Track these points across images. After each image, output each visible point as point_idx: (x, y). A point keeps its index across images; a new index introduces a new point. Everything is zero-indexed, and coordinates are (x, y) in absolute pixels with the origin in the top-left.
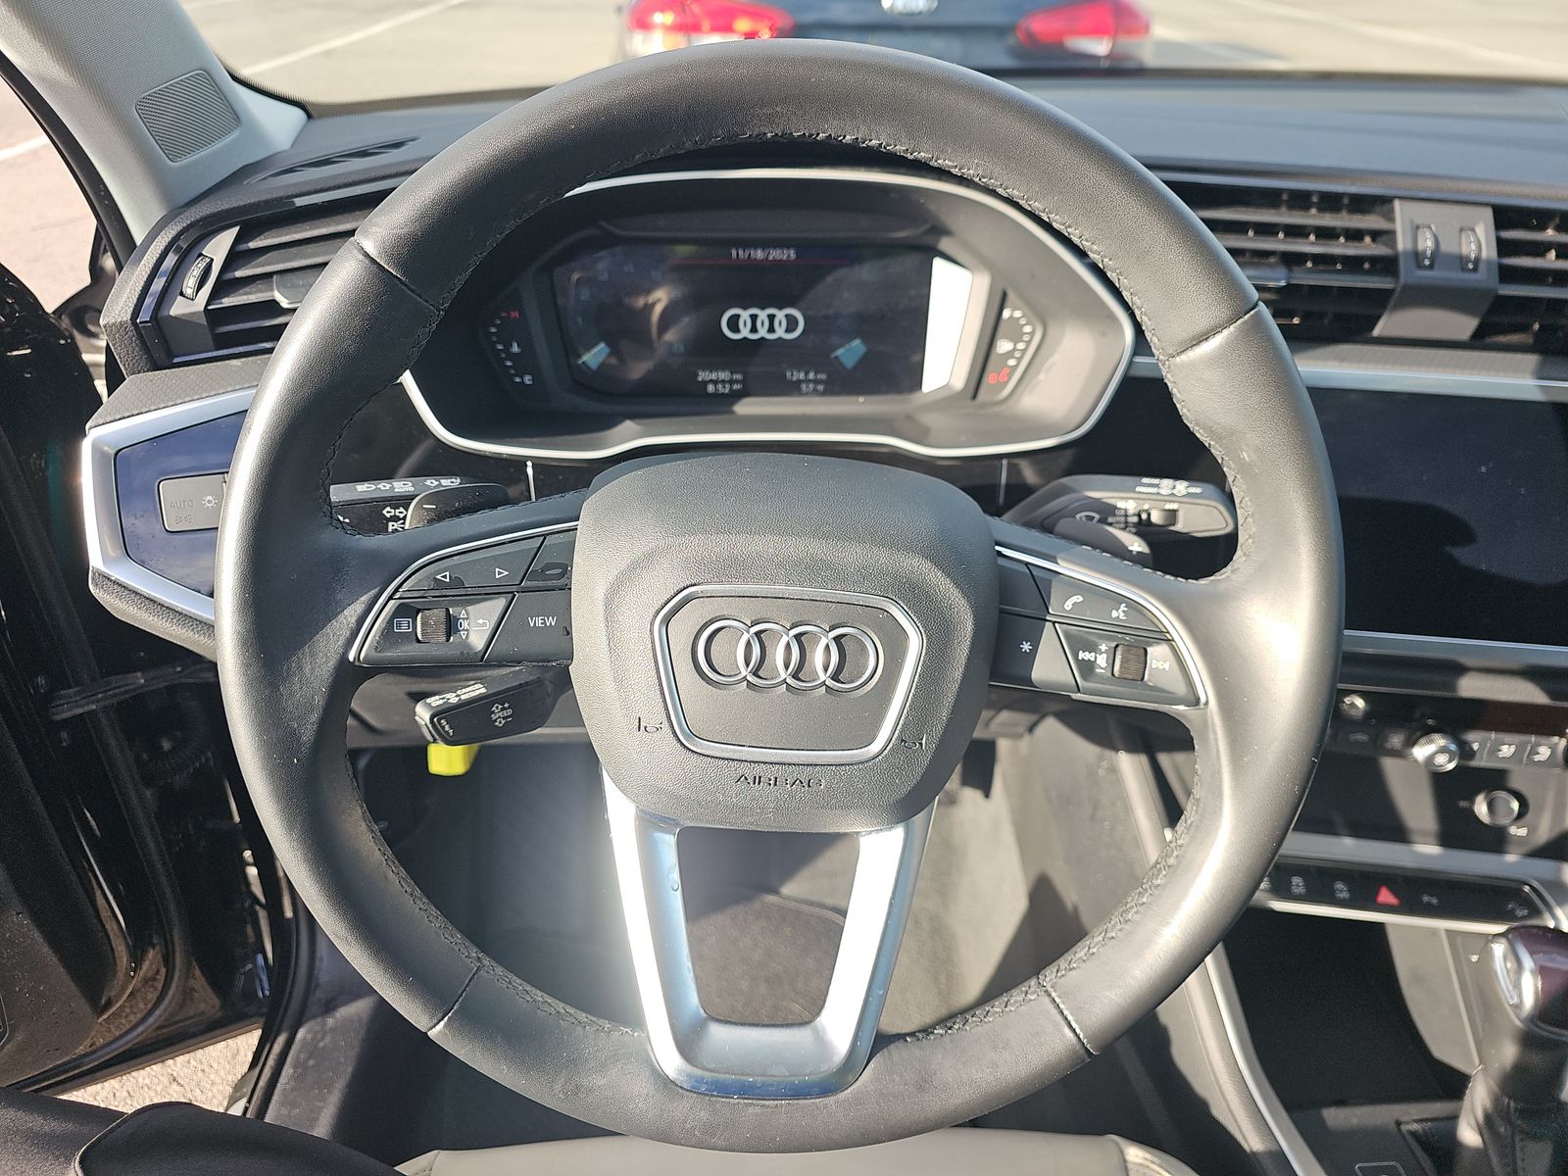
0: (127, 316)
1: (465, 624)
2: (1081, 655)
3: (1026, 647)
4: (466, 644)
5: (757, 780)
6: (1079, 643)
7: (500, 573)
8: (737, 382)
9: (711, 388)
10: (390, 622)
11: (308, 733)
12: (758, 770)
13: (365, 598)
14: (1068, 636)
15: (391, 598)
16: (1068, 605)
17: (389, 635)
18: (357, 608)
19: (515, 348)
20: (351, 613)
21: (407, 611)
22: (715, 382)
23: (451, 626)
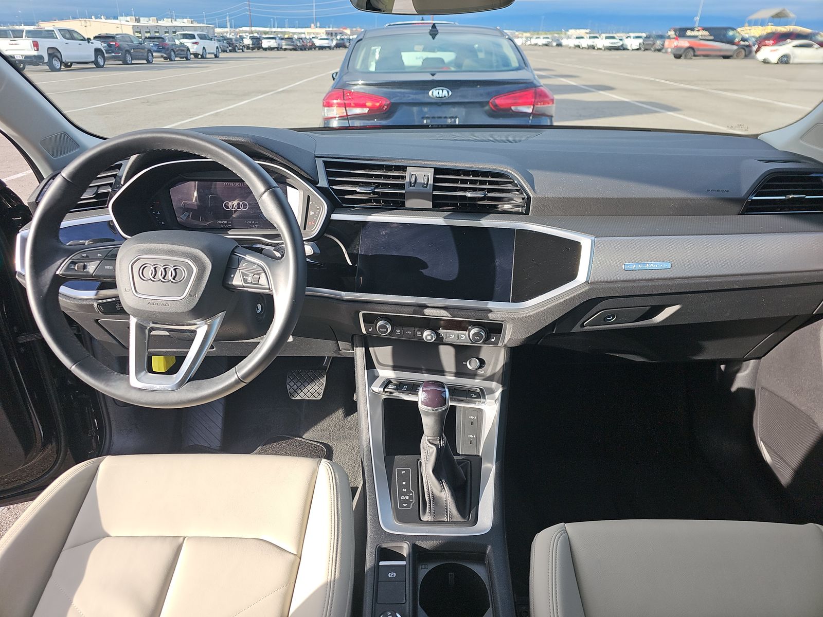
0: (34, 200)
1: (89, 267)
2: (244, 277)
3: (232, 276)
4: (88, 272)
5: (153, 304)
6: (243, 274)
7: (99, 255)
8: (230, 224)
9: (222, 226)
10: (69, 265)
11: (45, 290)
12: (153, 301)
13: (63, 259)
14: (242, 272)
15: (70, 259)
16: (244, 265)
17: (68, 268)
18: (61, 261)
19: (158, 213)
20: (59, 262)
21: (73, 263)
22: (223, 224)
23: (85, 267)
